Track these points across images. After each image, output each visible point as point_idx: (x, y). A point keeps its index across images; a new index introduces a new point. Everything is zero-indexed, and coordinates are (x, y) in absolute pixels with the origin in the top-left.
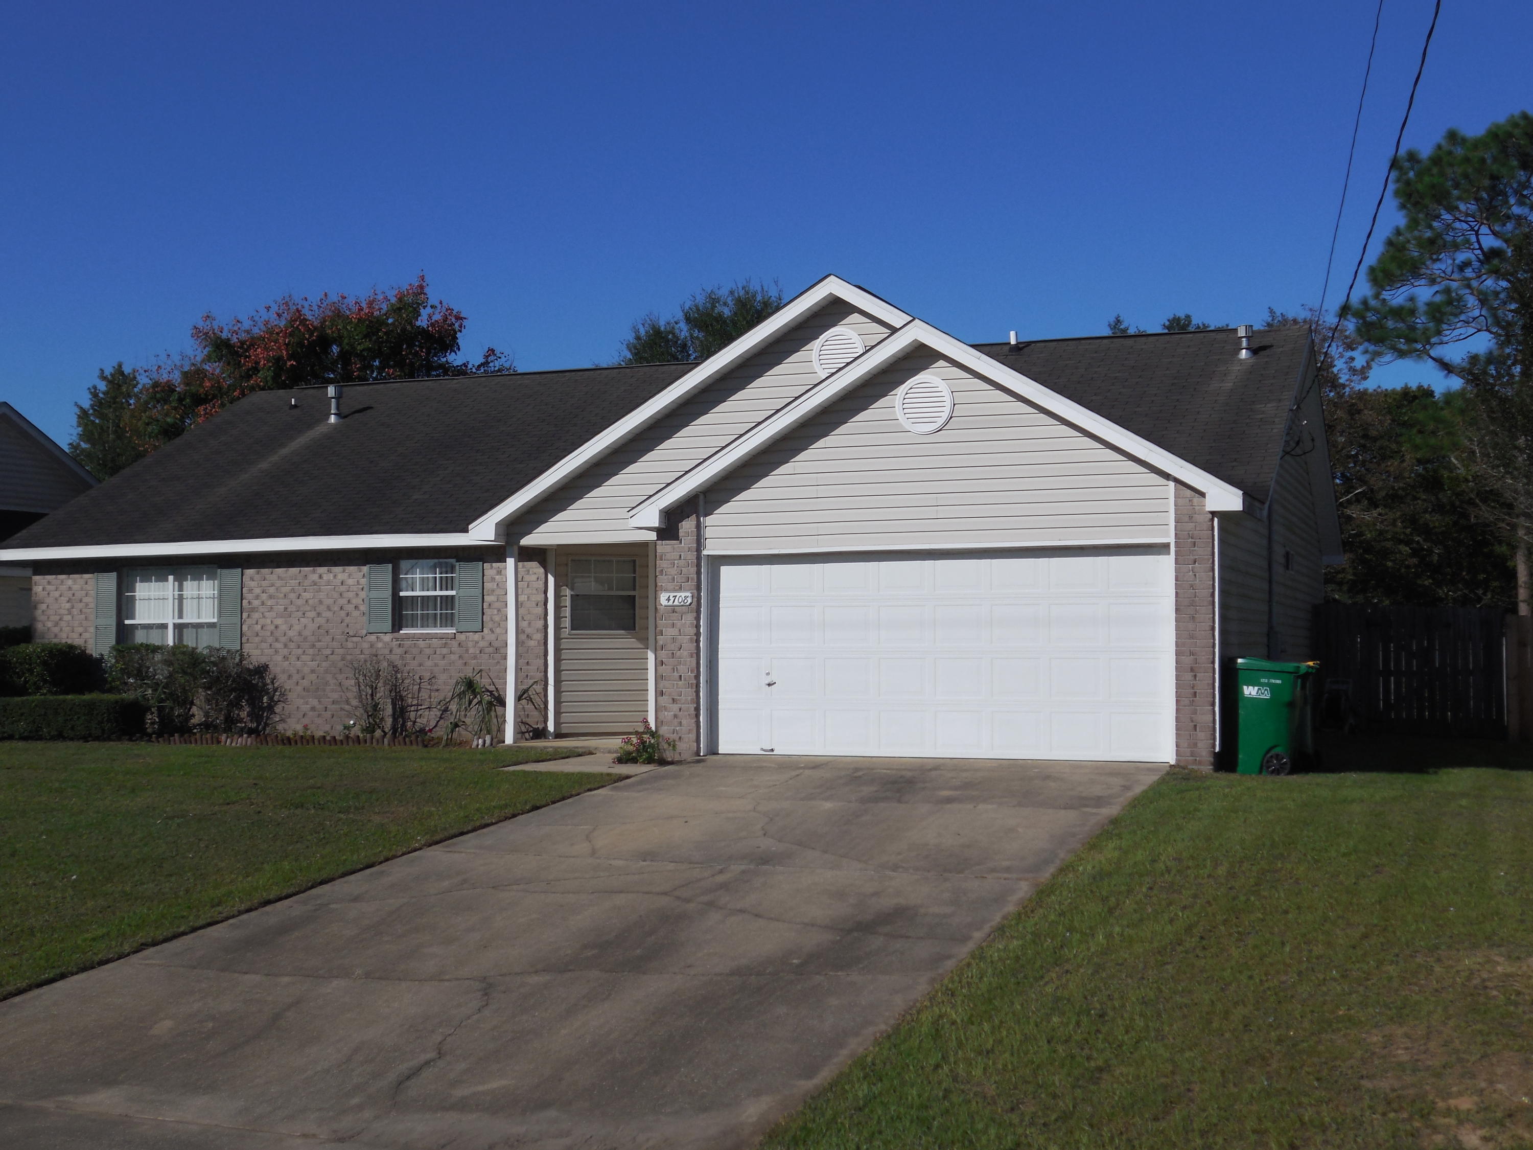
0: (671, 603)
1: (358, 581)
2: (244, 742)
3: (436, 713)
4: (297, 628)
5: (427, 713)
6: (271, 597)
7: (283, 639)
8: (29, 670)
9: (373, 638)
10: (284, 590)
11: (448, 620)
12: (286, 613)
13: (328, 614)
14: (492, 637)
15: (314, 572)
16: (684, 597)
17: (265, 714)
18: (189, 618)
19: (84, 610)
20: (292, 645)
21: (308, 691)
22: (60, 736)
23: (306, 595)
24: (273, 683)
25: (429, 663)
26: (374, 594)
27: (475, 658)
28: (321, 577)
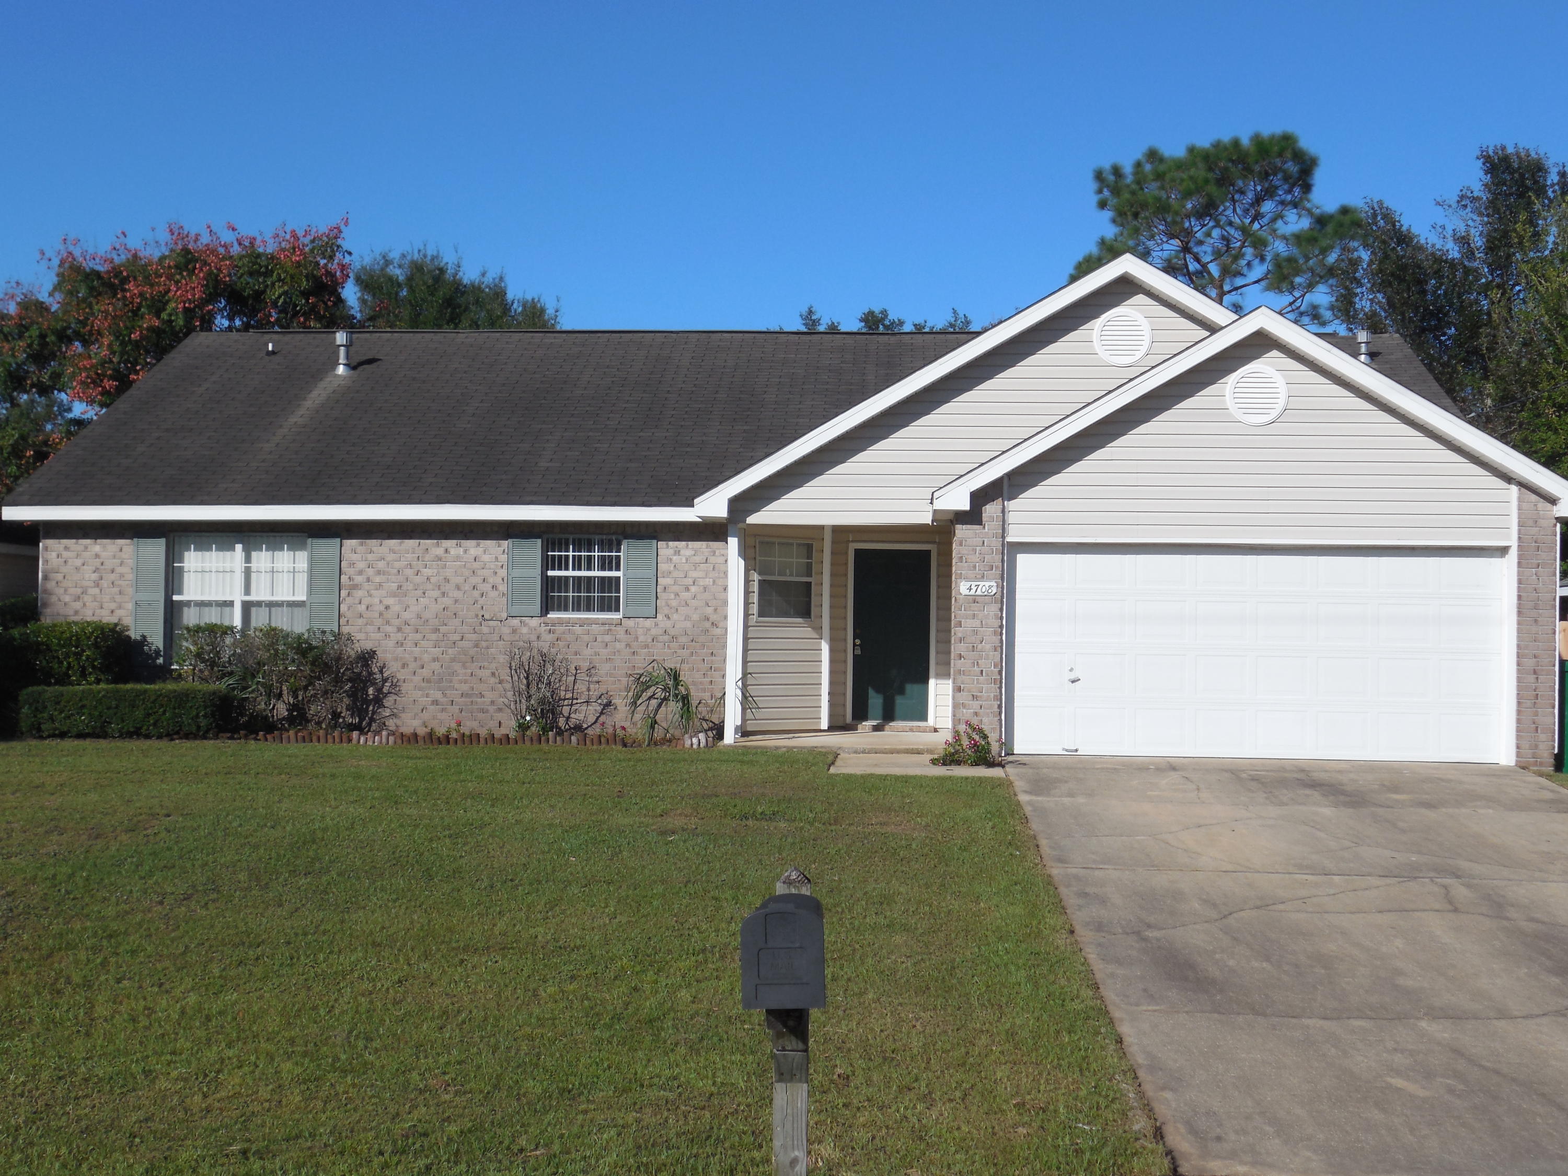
0: (972, 592)
1: (497, 558)
2: (384, 740)
3: (596, 708)
4: (414, 609)
5: (584, 707)
6: (379, 573)
7: (396, 622)
8: (75, 654)
9: (516, 622)
10: (397, 565)
11: (611, 605)
12: (400, 591)
13: (458, 594)
14: (669, 624)
15: (438, 545)
16: (989, 586)
17: (371, 708)
18: (260, 593)
19: (116, 583)
20: (407, 629)
21: (429, 681)
22: (136, 733)
23: (427, 572)
24: (381, 672)
25: (587, 652)
26: (516, 573)
27: (647, 646)
28: (446, 551)
